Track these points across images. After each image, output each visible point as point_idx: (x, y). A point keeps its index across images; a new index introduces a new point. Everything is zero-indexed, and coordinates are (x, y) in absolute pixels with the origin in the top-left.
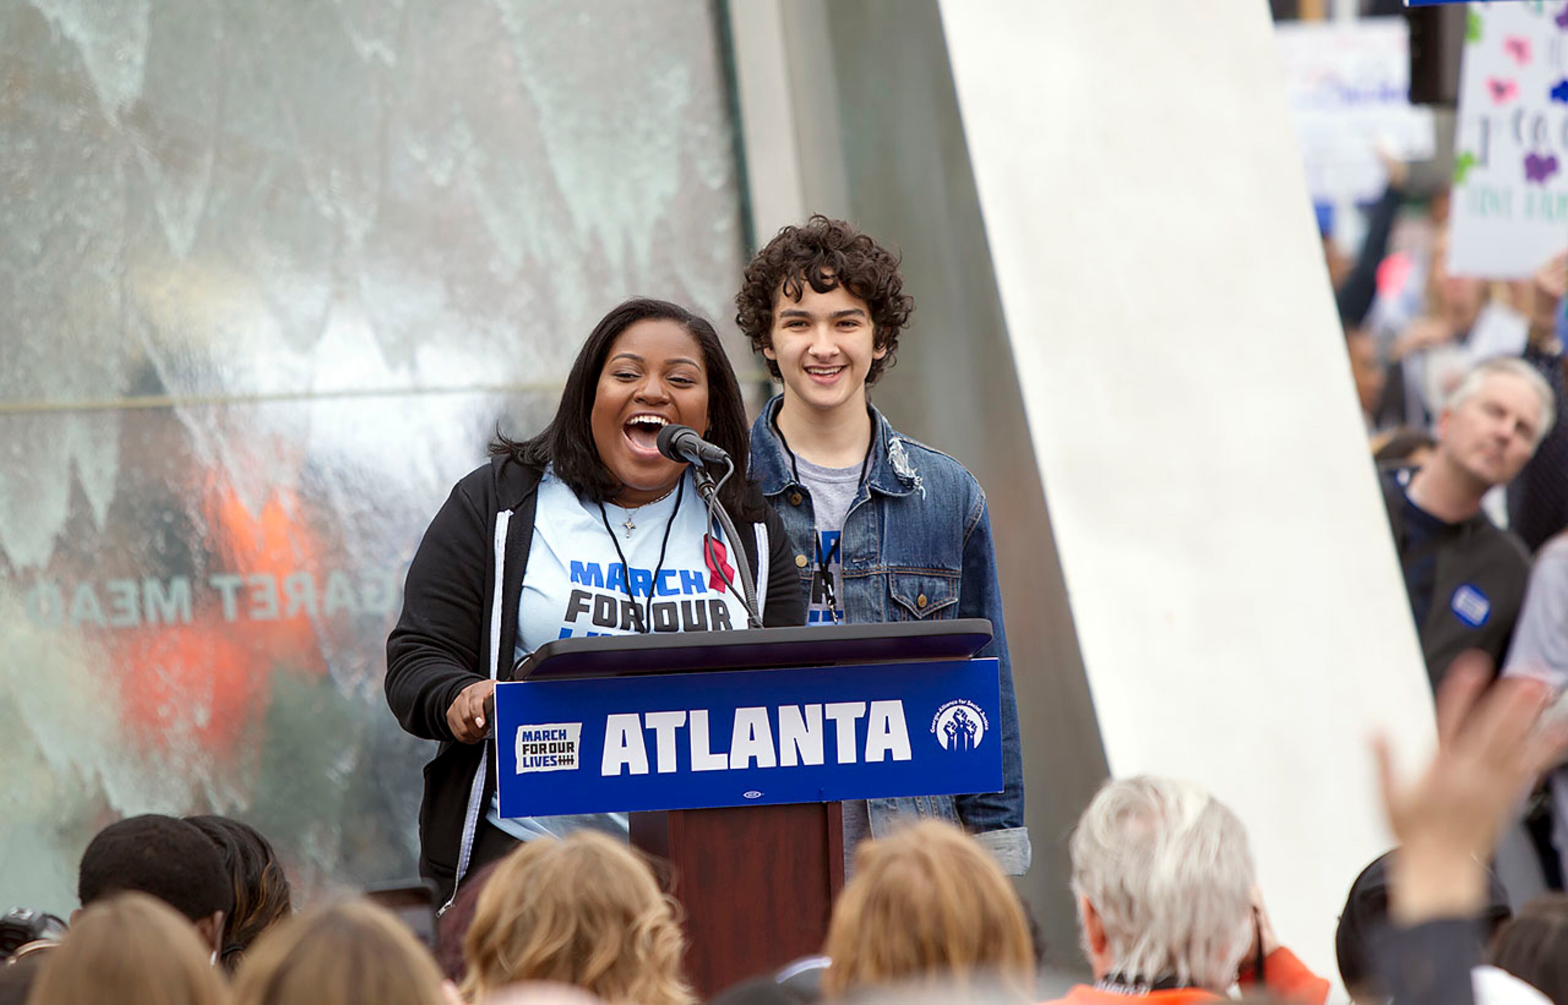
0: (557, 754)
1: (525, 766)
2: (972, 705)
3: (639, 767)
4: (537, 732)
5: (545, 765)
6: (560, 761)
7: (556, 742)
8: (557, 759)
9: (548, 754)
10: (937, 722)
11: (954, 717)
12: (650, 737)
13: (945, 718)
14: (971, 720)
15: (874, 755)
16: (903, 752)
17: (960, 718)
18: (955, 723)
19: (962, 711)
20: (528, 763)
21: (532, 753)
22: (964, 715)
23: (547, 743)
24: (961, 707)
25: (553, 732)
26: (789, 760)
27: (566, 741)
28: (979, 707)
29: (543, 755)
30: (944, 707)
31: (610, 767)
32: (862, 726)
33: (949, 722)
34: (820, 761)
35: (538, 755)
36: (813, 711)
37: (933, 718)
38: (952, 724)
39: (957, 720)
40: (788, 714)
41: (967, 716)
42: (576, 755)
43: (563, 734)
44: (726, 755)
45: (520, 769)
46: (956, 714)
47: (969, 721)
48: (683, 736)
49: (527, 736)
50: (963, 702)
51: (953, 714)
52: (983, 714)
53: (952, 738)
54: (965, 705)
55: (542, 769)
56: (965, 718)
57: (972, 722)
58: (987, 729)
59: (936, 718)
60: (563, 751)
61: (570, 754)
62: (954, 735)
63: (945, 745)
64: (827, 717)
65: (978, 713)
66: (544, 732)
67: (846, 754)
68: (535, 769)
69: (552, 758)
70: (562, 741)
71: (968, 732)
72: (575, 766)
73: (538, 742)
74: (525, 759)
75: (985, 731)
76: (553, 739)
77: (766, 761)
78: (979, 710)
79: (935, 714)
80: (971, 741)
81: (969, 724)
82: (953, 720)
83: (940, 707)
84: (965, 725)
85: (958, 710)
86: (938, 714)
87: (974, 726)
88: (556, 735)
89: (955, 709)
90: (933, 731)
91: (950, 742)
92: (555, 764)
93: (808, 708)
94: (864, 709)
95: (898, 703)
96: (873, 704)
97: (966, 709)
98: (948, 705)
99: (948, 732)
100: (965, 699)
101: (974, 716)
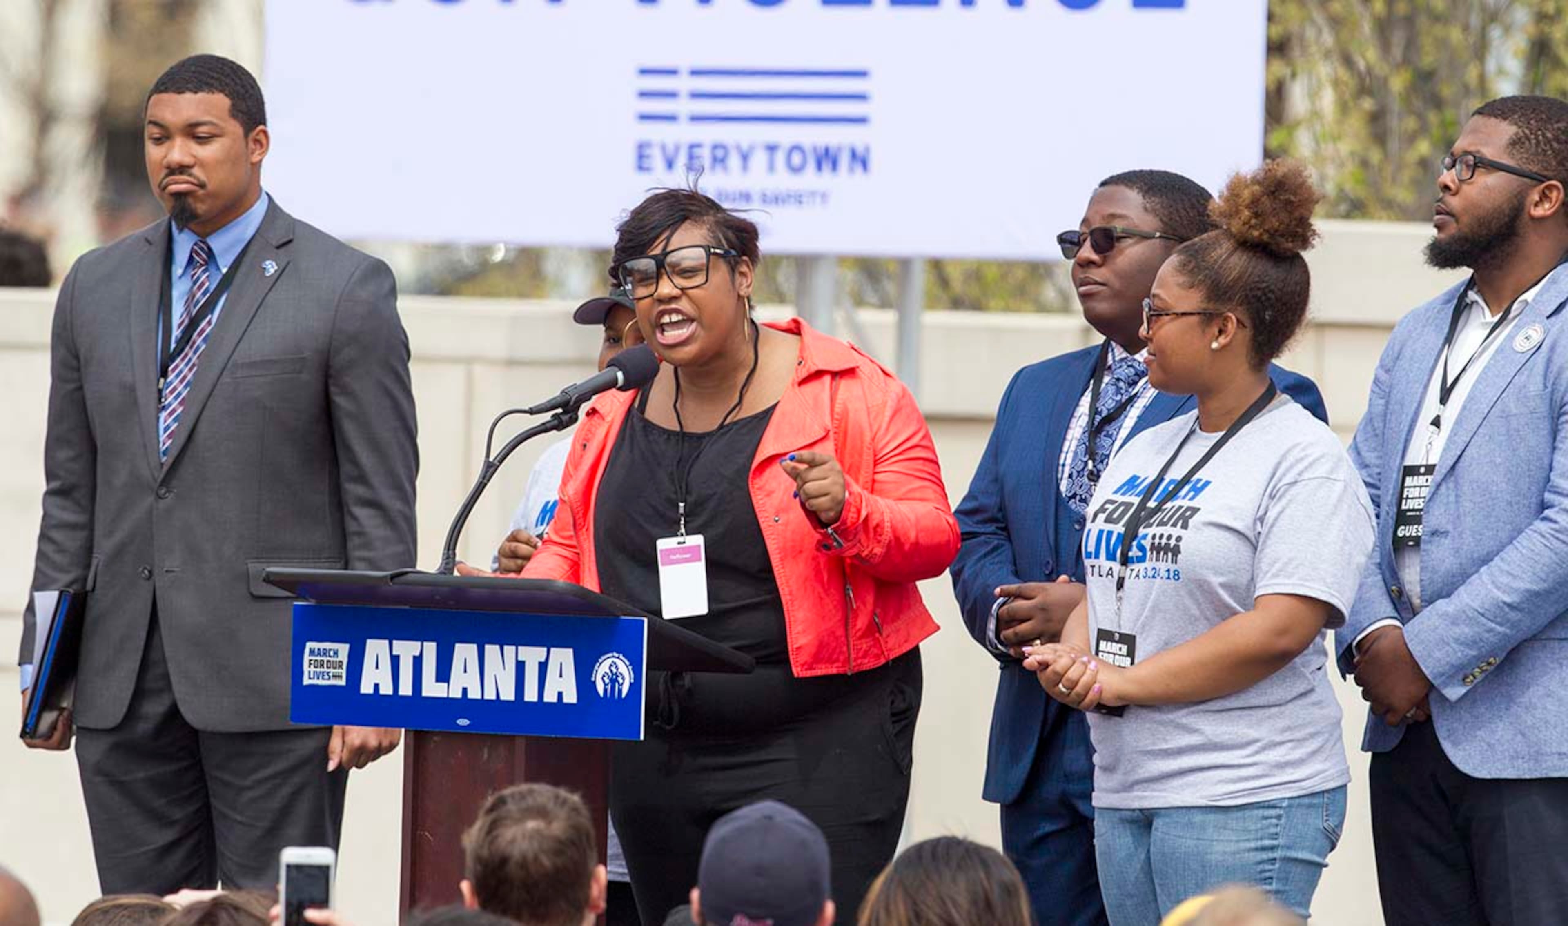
0: (332, 670)
1: (310, 678)
2: (623, 658)
3: (386, 689)
4: (319, 649)
5: (323, 679)
6: (333, 676)
7: (331, 659)
8: (331, 674)
9: (326, 670)
10: (596, 671)
11: (610, 668)
12: (395, 661)
13: (603, 668)
14: (621, 672)
15: (550, 697)
16: (571, 697)
17: (613, 669)
18: (610, 674)
19: (615, 663)
20: (312, 676)
21: (315, 667)
22: (617, 668)
23: (325, 659)
24: (615, 660)
25: (330, 650)
26: (490, 695)
27: (338, 659)
28: (628, 661)
29: (322, 670)
30: (603, 658)
31: (366, 688)
32: (543, 667)
33: (605, 672)
34: (512, 698)
35: (318, 670)
36: (509, 650)
37: (593, 667)
38: (608, 674)
39: (611, 671)
40: (491, 650)
42: (343, 672)
43: (336, 653)
44: (446, 685)
45: (306, 681)
46: (611, 665)
47: (619, 673)
48: (418, 662)
49: (312, 652)
50: (616, 655)
51: (608, 665)
52: (630, 668)
53: (607, 687)
54: (618, 658)
55: (321, 682)
56: (617, 670)
57: (621, 674)
58: (632, 681)
59: (596, 667)
60: (335, 668)
61: (340, 671)
62: (608, 684)
63: (601, 692)
64: (520, 659)
65: (627, 666)
66: (324, 649)
67: (530, 695)
68: (315, 682)
69: (328, 673)
70: (335, 659)
71: (618, 682)
72: (342, 682)
73: (319, 658)
74: (309, 672)
75: (631, 684)
76: (330, 656)
77: (474, 694)
78: (628, 663)
79: (596, 663)
80: (620, 691)
82: (608, 671)
83: (600, 657)
84: (617, 676)
85: (613, 662)
86: (598, 664)
87: (623, 679)
88: (332, 653)
89: (609, 661)
90: (593, 679)
91: (605, 690)
92: (329, 679)
93: (506, 648)
94: (545, 654)
95: (570, 651)
96: (553, 650)
97: (618, 662)
98: (606, 657)
99: (604, 682)
100: (617, 653)
101: (624, 669)
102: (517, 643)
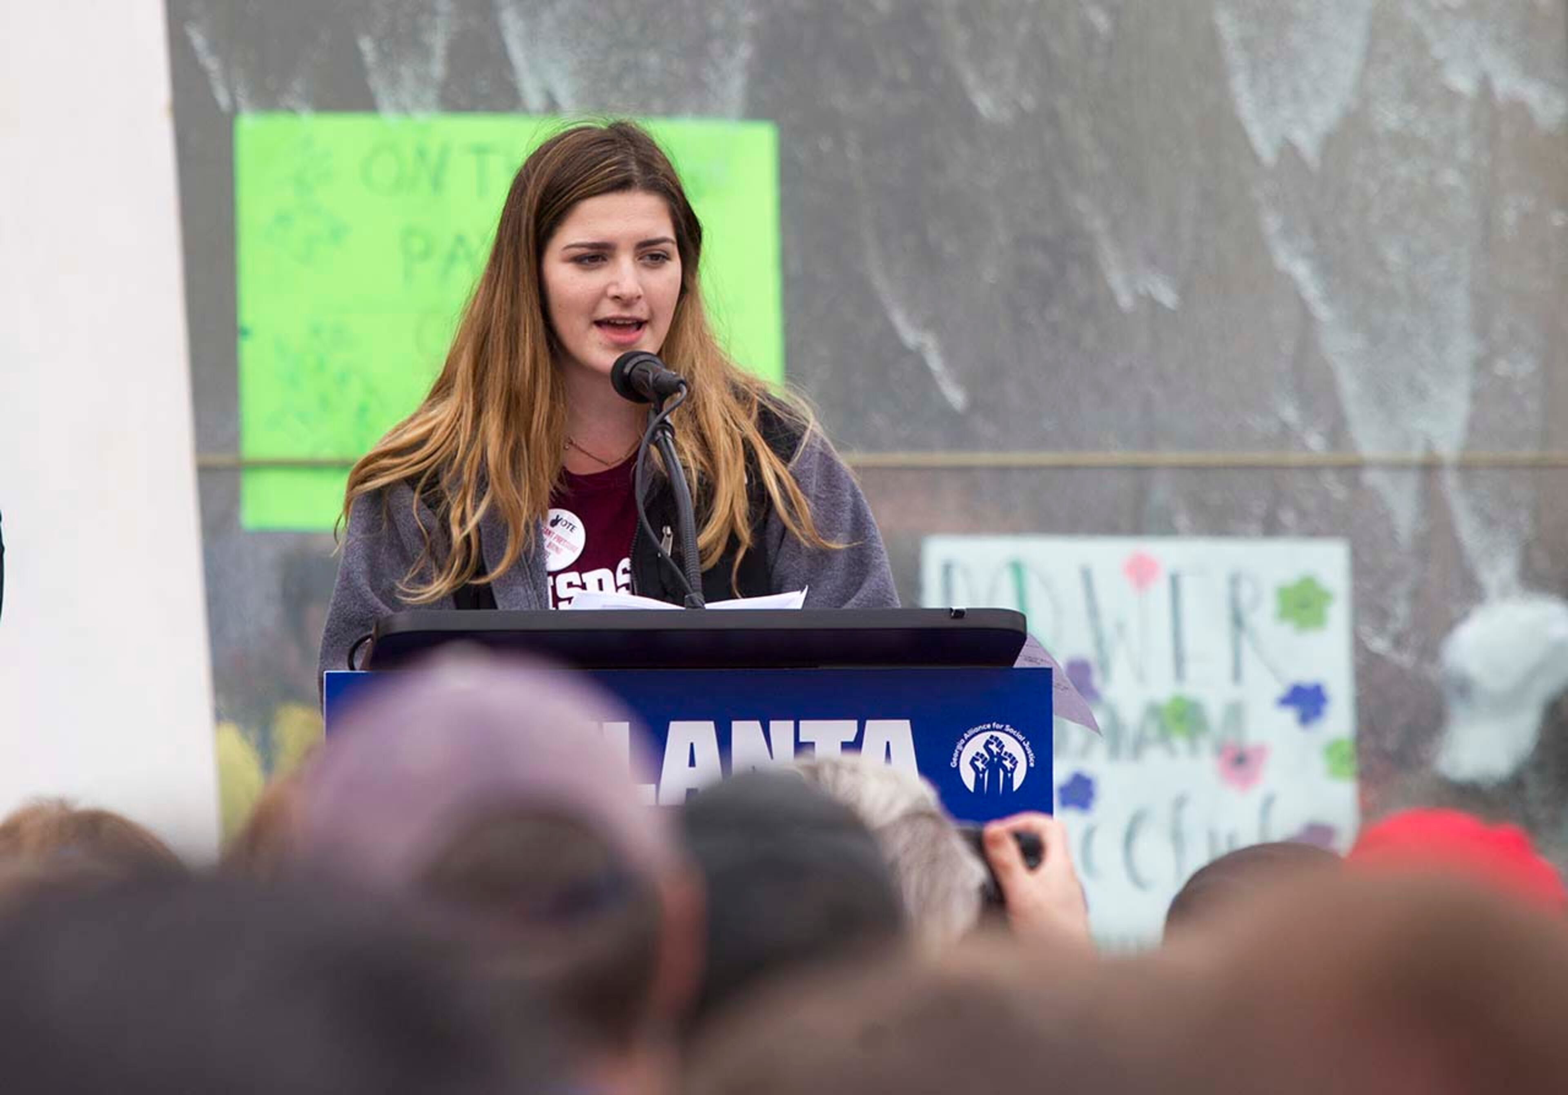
2: (1012, 731)
10: (960, 753)
11: (986, 746)
13: (972, 747)
14: (1009, 752)
17: (994, 748)
18: (986, 755)
19: (997, 739)
22: (1000, 745)
24: (996, 734)
28: (1023, 735)
30: (971, 732)
33: (978, 754)
36: (781, 726)
37: (955, 747)
38: (982, 756)
39: (990, 751)
40: (744, 728)
41: (1003, 746)
46: (988, 743)
47: (1006, 753)
50: (1000, 726)
51: (984, 742)
52: (1027, 745)
53: (981, 775)
54: (1002, 730)
56: (1001, 749)
57: (1010, 755)
58: (1032, 765)
59: (959, 747)
62: (984, 771)
63: (971, 787)
64: (803, 739)
65: (1021, 743)
71: (1004, 768)
75: (1029, 769)
78: (1021, 738)
79: (959, 741)
80: (1009, 781)
81: (1006, 757)
82: (983, 752)
83: (963, 731)
84: (1001, 759)
85: (992, 737)
86: (963, 741)
87: (1014, 761)
89: (986, 736)
90: (953, 765)
91: (978, 781)
93: (774, 725)
94: (855, 730)
95: (906, 723)
96: (869, 723)
97: (1001, 736)
98: (977, 730)
99: (975, 768)
100: (998, 723)
101: (1012, 745)
102: (797, 715)
